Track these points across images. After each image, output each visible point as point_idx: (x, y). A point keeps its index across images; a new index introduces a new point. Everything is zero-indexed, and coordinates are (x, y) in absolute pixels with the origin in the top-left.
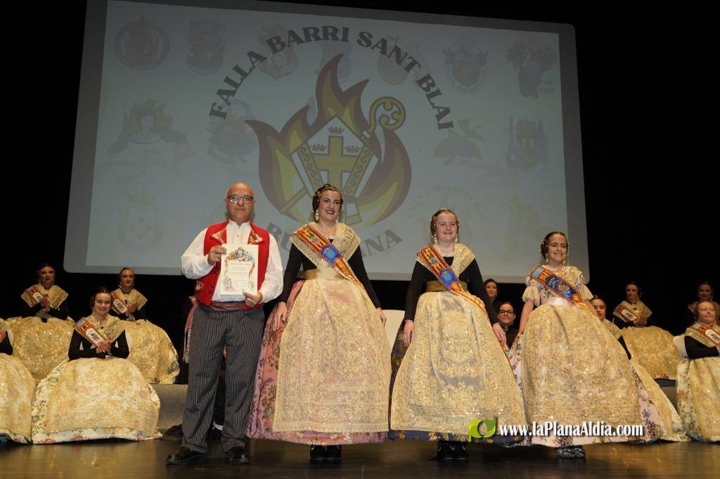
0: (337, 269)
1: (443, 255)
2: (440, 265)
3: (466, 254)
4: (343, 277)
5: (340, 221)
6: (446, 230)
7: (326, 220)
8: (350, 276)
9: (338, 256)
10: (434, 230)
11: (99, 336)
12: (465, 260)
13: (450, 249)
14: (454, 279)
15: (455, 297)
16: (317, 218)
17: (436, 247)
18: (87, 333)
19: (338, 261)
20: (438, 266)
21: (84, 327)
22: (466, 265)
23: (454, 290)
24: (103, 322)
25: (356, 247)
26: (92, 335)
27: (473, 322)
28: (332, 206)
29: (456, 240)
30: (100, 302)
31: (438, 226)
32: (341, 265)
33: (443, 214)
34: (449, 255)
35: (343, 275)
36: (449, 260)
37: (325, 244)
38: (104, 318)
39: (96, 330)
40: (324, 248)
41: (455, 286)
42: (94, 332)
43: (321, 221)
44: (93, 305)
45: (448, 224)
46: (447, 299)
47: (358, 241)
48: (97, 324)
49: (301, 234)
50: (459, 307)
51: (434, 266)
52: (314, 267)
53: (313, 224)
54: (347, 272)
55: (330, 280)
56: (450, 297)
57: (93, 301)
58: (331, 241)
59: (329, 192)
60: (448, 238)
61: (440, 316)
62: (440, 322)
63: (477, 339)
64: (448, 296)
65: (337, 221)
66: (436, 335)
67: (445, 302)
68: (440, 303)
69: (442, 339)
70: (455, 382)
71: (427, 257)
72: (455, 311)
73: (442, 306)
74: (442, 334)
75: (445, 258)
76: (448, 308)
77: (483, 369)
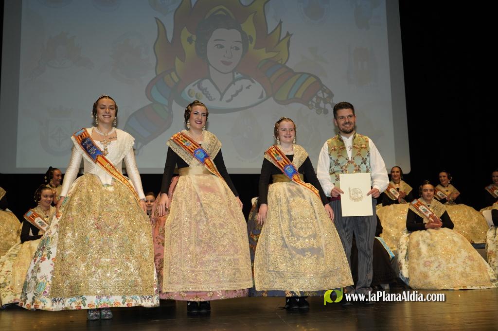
0: (206, 166)
1: (286, 154)
2: (284, 161)
3: (302, 152)
4: (210, 173)
5: (206, 129)
6: (287, 134)
7: (195, 128)
8: (215, 172)
9: (207, 156)
10: (277, 134)
11: (45, 223)
12: (302, 157)
13: (289, 149)
14: (295, 172)
15: (297, 186)
16: (188, 127)
17: (279, 147)
18: (35, 221)
19: (207, 161)
20: (282, 162)
21: (33, 217)
22: (303, 161)
23: (295, 180)
24: (48, 212)
25: (219, 150)
26: (40, 222)
27: (312, 205)
28: (200, 118)
29: (294, 142)
30: (46, 196)
31: (280, 131)
32: (209, 164)
33: (284, 122)
34: (291, 153)
35: (210, 171)
36: (291, 157)
37: (196, 147)
38: (48, 209)
39: (43, 219)
40: (195, 151)
41: (296, 177)
42: (41, 220)
43: (191, 129)
44: (40, 199)
45: (288, 130)
46: (291, 188)
47: (220, 145)
48: (42, 214)
49: (177, 139)
50: (301, 195)
51: (280, 162)
52: (187, 166)
55: (199, 175)
56: (293, 186)
57: (40, 195)
58: (200, 145)
59: (198, 106)
60: (288, 140)
61: (288, 201)
62: (288, 206)
63: (316, 218)
64: (291, 185)
65: (204, 129)
66: (286, 216)
67: (290, 190)
68: (287, 191)
69: (291, 219)
70: (303, 252)
71: (273, 155)
72: (298, 197)
73: (288, 194)
74: (290, 216)
75: (287, 156)
76: (293, 195)
77: (323, 241)
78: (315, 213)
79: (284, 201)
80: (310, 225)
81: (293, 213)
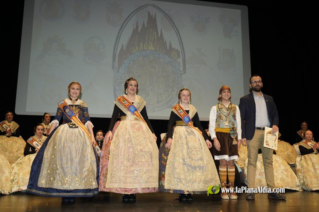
0: (135, 116)
1: (185, 109)
2: (184, 114)
3: (194, 109)
4: (138, 120)
5: (137, 93)
6: (185, 98)
7: (130, 93)
8: (141, 119)
9: (136, 110)
10: (180, 98)
12: (193, 112)
13: (187, 106)
14: (189, 121)
15: (191, 129)
16: (127, 93)
17: (181, 105)
19: (136, 112)
20: (183, 114)
21: (32, 141)
22: (194, 114)
23: (189, 125)
25: (144, 106)
27: (199, 141)
28: (133, 88)
29: (190, 103)
31: (182, 96)
32: (137, 114)
33: (184, 91)
34: (187, 109)
35: (138, 119)
36: (188, 112)
37: (130, 105)
40: (129, 107)
41: (190, 123)
45: (186, 95)
47: (145, 103)
49: (119, 100)
50: (193, 134)
51: (181, 114)
52: (125, 115)
53: (125, 96)
54: (140, 117)
55: (132, 121)
56: (189, 129)
58: (133, 103)
59: (132, 81)
60: (186, 102)
61: (186, 137)
62: (186, 141)
63: (202, 148)
64: (188, 128)
65: (135, 94)
66: (185, 146)
67: (187, 131)
68: (185, 132)
69: (188, 148)
70: (195, 168)
71: (177, 110)
72: (192, 135)
73: (186, 133)
74: (188, 146)
75: (186, 111)
76: (189, 134)
77: (205, 162)
78: (201, 145)
79: (184, 137)
80: (199, 152)
81: (189, 145)
